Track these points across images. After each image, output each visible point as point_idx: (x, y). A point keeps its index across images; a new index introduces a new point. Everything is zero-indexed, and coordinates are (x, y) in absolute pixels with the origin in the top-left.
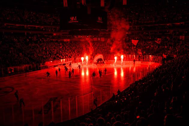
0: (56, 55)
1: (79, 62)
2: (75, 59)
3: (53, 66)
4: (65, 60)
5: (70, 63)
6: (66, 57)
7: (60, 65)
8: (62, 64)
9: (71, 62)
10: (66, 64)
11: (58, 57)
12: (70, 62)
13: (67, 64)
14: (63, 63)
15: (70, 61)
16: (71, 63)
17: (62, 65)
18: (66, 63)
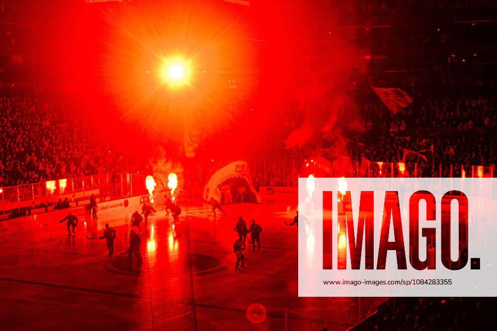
0: (21, 157)
1: (135, 194)
2: (115, 179)
3: (7, 212)
4: (68, 183)
5: (92, 198)
6: (73, 167)
7: (42, 205)
8: (50, 204)
9: (96, 192)
10: (72, 204)
11: (31, 167)
12: (89, 193)
13: (77, 200)
14: (56, 199)
15: (89, 187)
16: (98, 200)
17: (50, 208)
18: (70, 196)
